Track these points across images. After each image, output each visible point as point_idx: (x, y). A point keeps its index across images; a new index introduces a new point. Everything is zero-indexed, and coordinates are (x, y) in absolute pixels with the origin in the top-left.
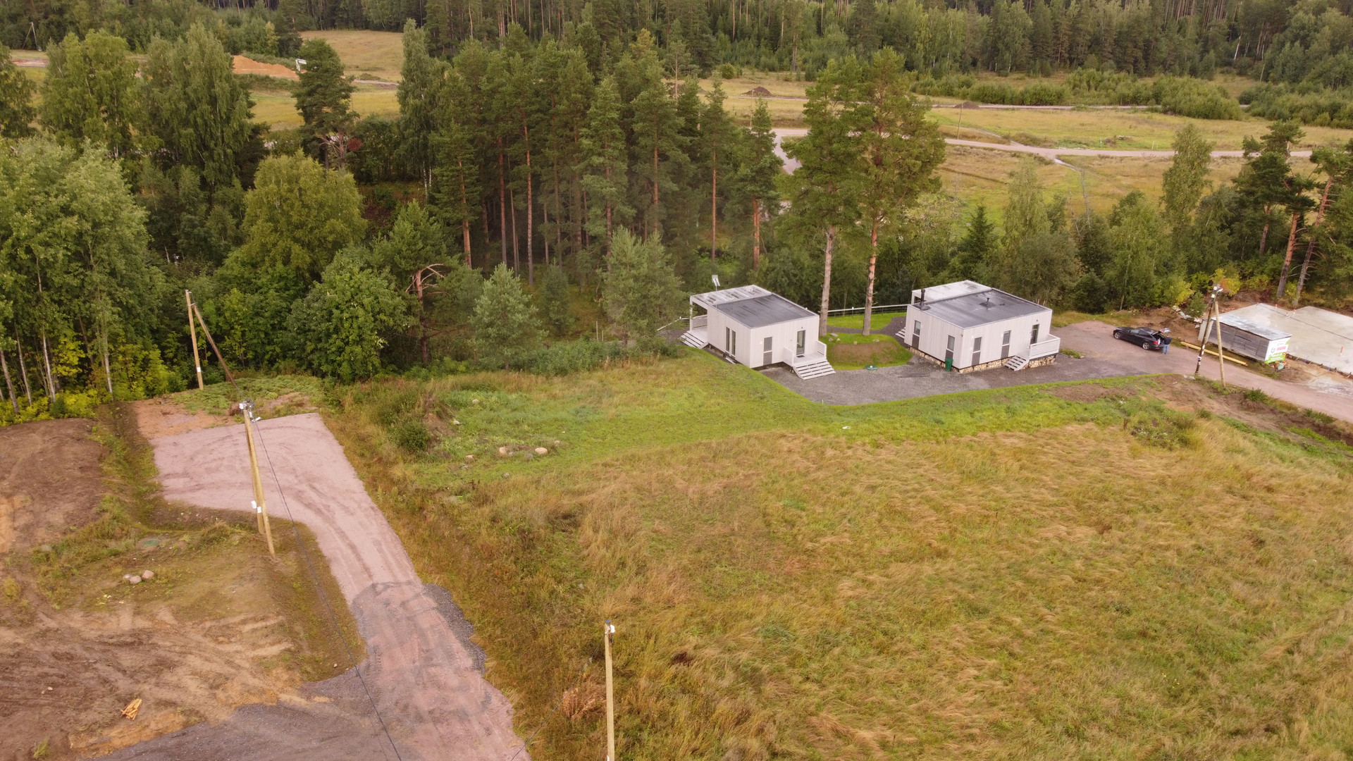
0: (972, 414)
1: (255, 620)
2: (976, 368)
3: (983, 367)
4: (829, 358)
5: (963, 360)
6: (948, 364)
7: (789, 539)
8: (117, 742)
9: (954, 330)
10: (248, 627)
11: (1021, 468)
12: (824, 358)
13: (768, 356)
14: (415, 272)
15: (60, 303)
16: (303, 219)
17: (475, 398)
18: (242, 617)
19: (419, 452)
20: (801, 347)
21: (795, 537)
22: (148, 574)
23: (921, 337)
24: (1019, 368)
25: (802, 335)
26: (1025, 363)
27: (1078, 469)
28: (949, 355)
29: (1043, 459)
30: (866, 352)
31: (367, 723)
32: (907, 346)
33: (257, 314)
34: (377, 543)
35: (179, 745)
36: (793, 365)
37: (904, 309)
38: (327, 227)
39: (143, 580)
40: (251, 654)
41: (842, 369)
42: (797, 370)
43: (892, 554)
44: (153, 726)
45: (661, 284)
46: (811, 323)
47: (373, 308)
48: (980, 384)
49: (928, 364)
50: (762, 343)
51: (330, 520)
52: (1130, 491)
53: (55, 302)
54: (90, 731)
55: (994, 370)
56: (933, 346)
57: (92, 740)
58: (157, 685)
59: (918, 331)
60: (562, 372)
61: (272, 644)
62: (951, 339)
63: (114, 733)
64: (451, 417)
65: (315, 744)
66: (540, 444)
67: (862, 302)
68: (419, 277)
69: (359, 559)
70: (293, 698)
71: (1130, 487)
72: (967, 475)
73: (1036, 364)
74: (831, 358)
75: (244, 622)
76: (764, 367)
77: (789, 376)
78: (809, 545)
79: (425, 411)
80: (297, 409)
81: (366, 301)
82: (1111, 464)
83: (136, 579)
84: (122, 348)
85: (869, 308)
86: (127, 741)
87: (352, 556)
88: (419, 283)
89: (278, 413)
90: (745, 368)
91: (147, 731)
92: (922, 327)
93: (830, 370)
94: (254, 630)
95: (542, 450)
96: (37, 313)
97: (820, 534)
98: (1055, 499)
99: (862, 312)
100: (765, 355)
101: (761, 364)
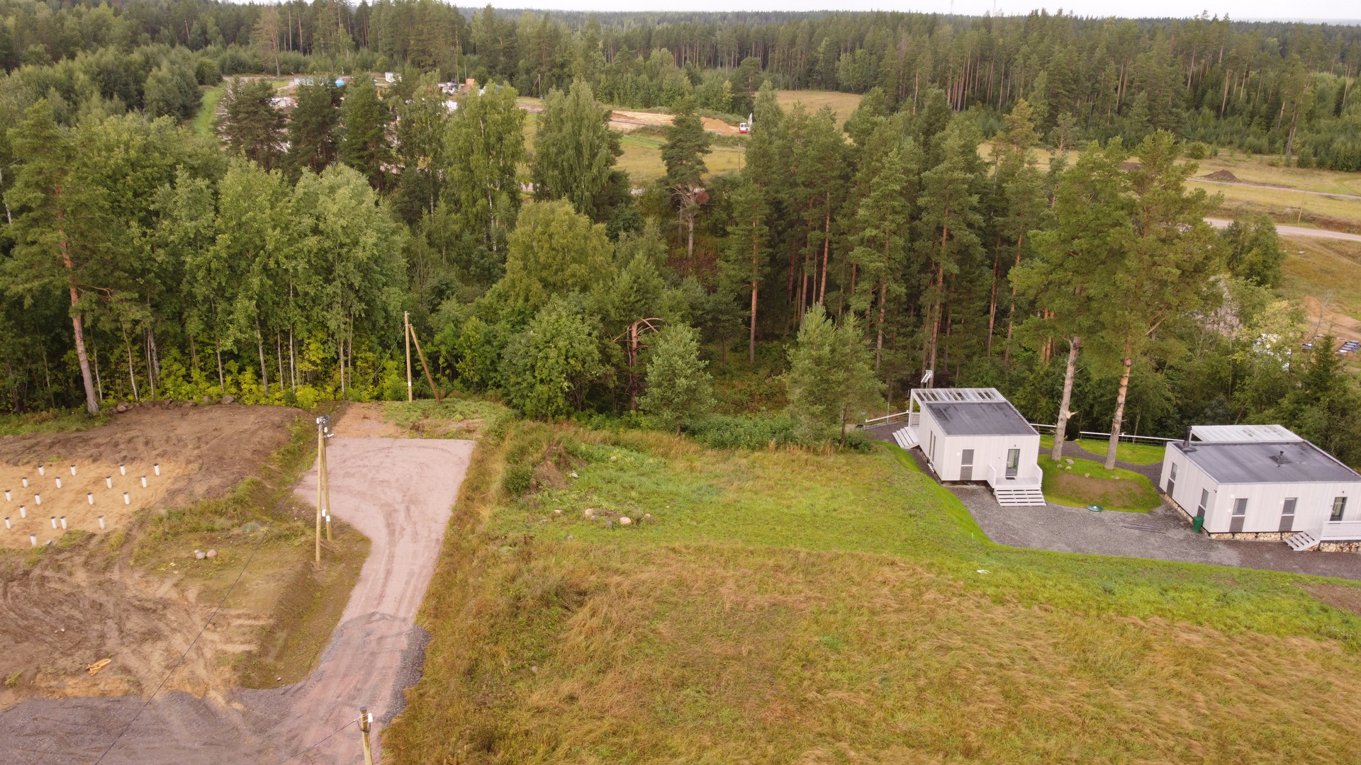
0: (1164, 591)
1: (248, 617)
2: (1238, 537)
3: (1251, 537)
4: (1043, 488)
5: (1218, 522)
6: (1197, 525)
7: (795, 680)
8: (69, 691)
9: (1208, 482)
10: (239, 622)
11: (1176, 675)
12: (1039, 486)
13: (966, 471)
14: (631, 323)
17: (616, 454)
18: (240, 612)
19: (515, 496)
20: (1012, 470)
21: (802, 680)
22: (211, 553)
23: (1176, 482)
24: (1301, 548)
25: (1015, 455)
26: (1315, 544)
27: (1262, 696)
28: (1201, 512)
29: (1219, 671)
30: (1097, 488)
31: (253, 741)
32: (1161, 491)
33: (489, 342)
34: (411, 574)
35: (108, 709)
36: (993, 485)
37: (1163, 444)
39: (206, 558)
40: (220, 646)
41: (1056, 503)
42: (996, 493)
43: (906, 734)
44: (101, 686)
45: (847, 369)
46: (1030, 444)
48: (1230, 557)
49: (1175, 518)
50: (960, 454)
51: (392, 543)
52: (1324, 748)
54: (56, 675)
55: (1264, 543)
56: (1186, 500)
57: (53, 683)
58: (133, 652)
59: (1173, 475)
60: (720, 445)
61: (242, 643)
62: (1205, 493)
63: (71, 681)
64: (572, 469)
65: (196, 745)
66: (626, 514)
67: (1109, 428)
68: (634, 329)
69: (384, 585)
70: (217, 698)
71: (1326, 742)
72: (1085, 664)
73: (1332, 548)
74: (1045, 488)
75: (239, 617)
76: (962, 482)
77: (987, 497)
78: (811, 695)
79: (544, 458)
80: (467, 435)
81: (561, 344)
82: (1323, 704)
83: (200, 555)
84: (363, 355)
85: (1115, 438)
86: (76, 692)
87: (381, 581)
88: (634, 334)
89: (446, 435)
90: (934, 476)
91: (95, 689)
92: (1178, 472)
93: (1041, 500)
94: (241, 626)
95: (625, 520)
97: (834, 686)
98: (1191, 727)
99: (1107, 439)
100: (963, 469)
101: (958, 478)
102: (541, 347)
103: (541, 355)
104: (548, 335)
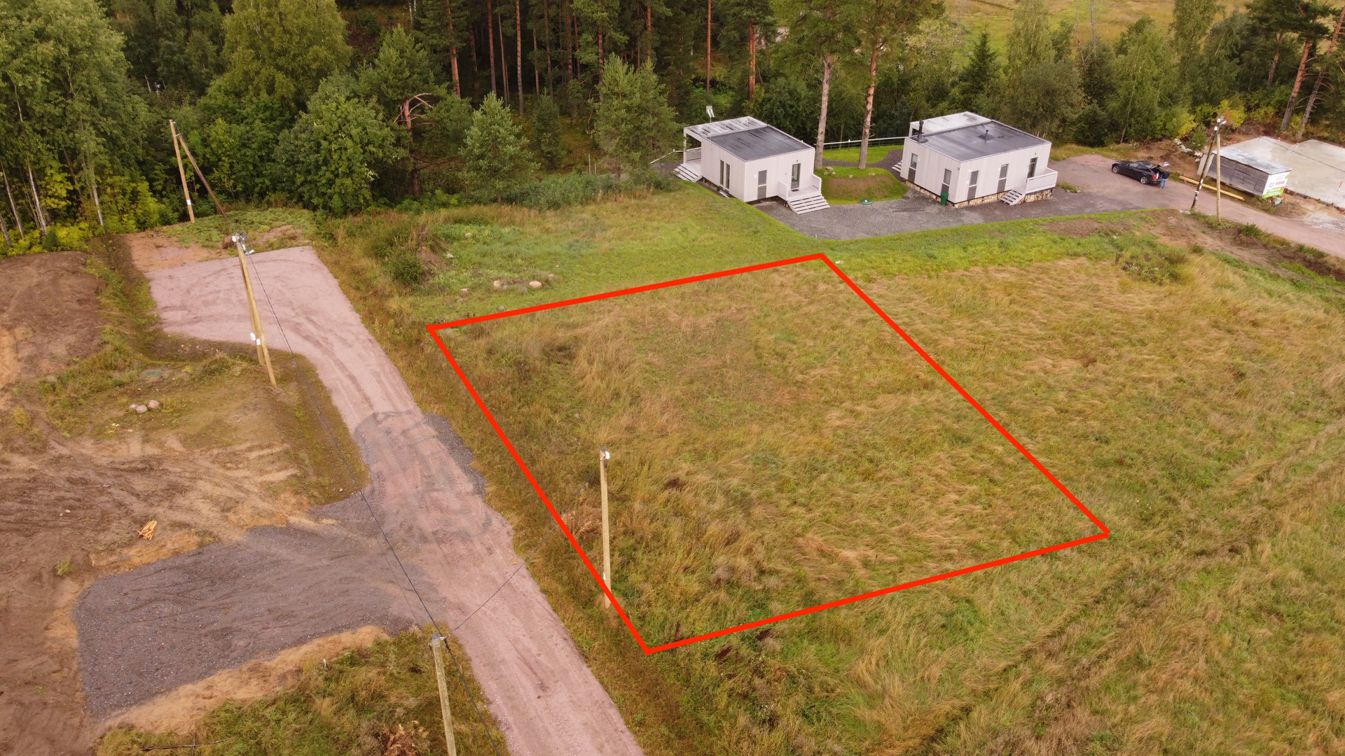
0: (965, 249)
1: (261, 447)
2: (972, 203)
3: (979, 202)
4: (824, 192)
5: (959, 195)
6: (944, 199)
7: (780, 371)
8: (136, 561)
9: (950, 163)
10: (254, 454)
11: (1011, 302)
12: (819, 192)
13: (762, 190)
14: (402, 102)
15: (43, 133)
16: (285, 45)
17: (468, 231)
18: (248, 444)
19: (414, 285)
20: (795, 181)
21: (785, 369)
22: (153, 404)
23: (917, 170)
24: (1015, 202)
25: (797, 168)
26: (1021, 198)
27: (1068, 303)
28: (945, 189)
29: (1034, 293)
30: (862, 185)
31: (374, 543)
32: (903, 180)
33: (244, 145)
34: (376, 374)
35: (196, 563)
36: (787, 199)
37: (901, 142)
38: (310, 55)
39: (149, 410)
40: (260, 479)
41: (837, 203)
42: (791, 205)
43: (880, 386)
44: (169, 545)
45: (655, 115)
46: (806, 156)
47: (361, 139)
48: (975, 219)
49: (923, 199)
50: (756, 176)
51: (329, 352)
52: (1116, 325)
53: (38, 132)
54: (110, 550)
55: (990, 204)
56: (929, 180)
57: (112, 559)
58: (170, 508)
59: (914, 165)
60: (554, 205)
61: (279, 470)
62: (947, 172)
63: (133, 552)
64: (445, 251)
65: (325, 562)
66: (534, 278)
67: (859, 134)
68: (407, 107)
69: (360, 389)
70: (302, 520)
71: (1117, 322)
72: (957, 309)
73: (1032, 198)
74: (826, 192)
75: (250, 449)
76: (758, 201)
77: (784, 210)
78: (800, 377)
79: (418, 245)
80: (289, 243)
81: (354, 132)
82: (1100, 299)
83: (142, 409)
84: (109, 180)
85: (866, 141)
86: (145, 559)
87: (352, 387)
88: (407, 113)
89: (271, 247)
90: (739, 202)
91: (164, 550)
92: (918, 161)
93: (824, 204)
94: (261, 457)
95: (536, 284)
96: (21, 144)
97: (810, 367)
98: (1043, 333)
99: (859, 145)
100: (759, 189)
101: (756, 198)
102: (331, 138)
103: (334, 146)
104: (336, 124)
